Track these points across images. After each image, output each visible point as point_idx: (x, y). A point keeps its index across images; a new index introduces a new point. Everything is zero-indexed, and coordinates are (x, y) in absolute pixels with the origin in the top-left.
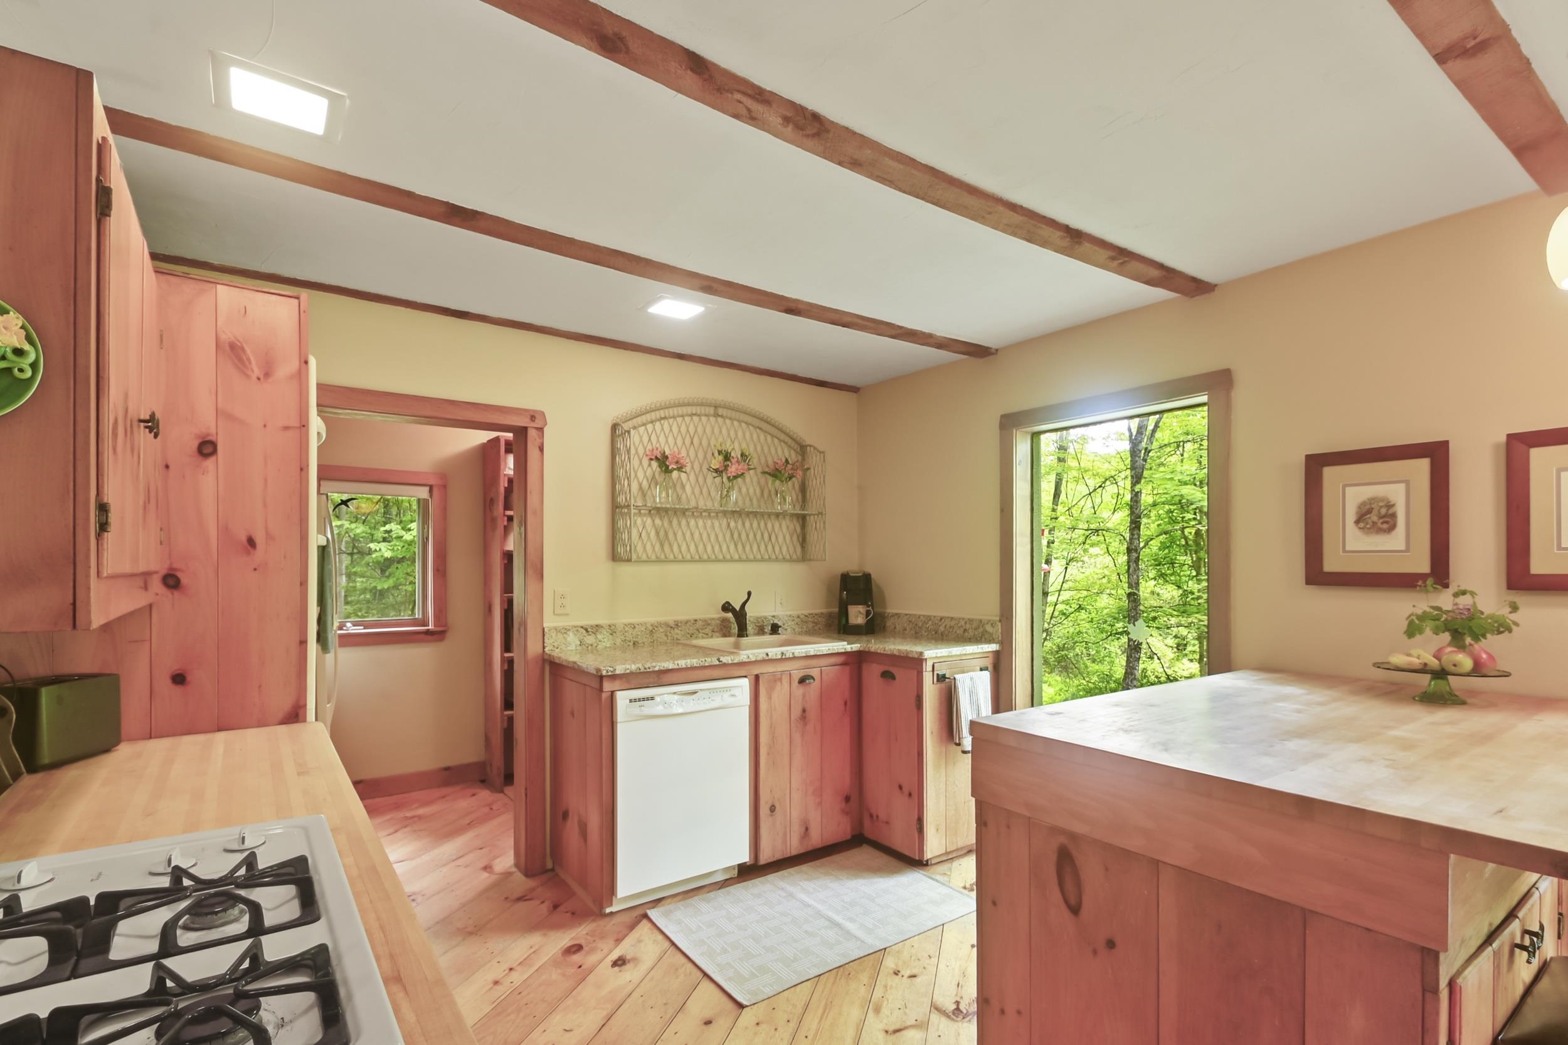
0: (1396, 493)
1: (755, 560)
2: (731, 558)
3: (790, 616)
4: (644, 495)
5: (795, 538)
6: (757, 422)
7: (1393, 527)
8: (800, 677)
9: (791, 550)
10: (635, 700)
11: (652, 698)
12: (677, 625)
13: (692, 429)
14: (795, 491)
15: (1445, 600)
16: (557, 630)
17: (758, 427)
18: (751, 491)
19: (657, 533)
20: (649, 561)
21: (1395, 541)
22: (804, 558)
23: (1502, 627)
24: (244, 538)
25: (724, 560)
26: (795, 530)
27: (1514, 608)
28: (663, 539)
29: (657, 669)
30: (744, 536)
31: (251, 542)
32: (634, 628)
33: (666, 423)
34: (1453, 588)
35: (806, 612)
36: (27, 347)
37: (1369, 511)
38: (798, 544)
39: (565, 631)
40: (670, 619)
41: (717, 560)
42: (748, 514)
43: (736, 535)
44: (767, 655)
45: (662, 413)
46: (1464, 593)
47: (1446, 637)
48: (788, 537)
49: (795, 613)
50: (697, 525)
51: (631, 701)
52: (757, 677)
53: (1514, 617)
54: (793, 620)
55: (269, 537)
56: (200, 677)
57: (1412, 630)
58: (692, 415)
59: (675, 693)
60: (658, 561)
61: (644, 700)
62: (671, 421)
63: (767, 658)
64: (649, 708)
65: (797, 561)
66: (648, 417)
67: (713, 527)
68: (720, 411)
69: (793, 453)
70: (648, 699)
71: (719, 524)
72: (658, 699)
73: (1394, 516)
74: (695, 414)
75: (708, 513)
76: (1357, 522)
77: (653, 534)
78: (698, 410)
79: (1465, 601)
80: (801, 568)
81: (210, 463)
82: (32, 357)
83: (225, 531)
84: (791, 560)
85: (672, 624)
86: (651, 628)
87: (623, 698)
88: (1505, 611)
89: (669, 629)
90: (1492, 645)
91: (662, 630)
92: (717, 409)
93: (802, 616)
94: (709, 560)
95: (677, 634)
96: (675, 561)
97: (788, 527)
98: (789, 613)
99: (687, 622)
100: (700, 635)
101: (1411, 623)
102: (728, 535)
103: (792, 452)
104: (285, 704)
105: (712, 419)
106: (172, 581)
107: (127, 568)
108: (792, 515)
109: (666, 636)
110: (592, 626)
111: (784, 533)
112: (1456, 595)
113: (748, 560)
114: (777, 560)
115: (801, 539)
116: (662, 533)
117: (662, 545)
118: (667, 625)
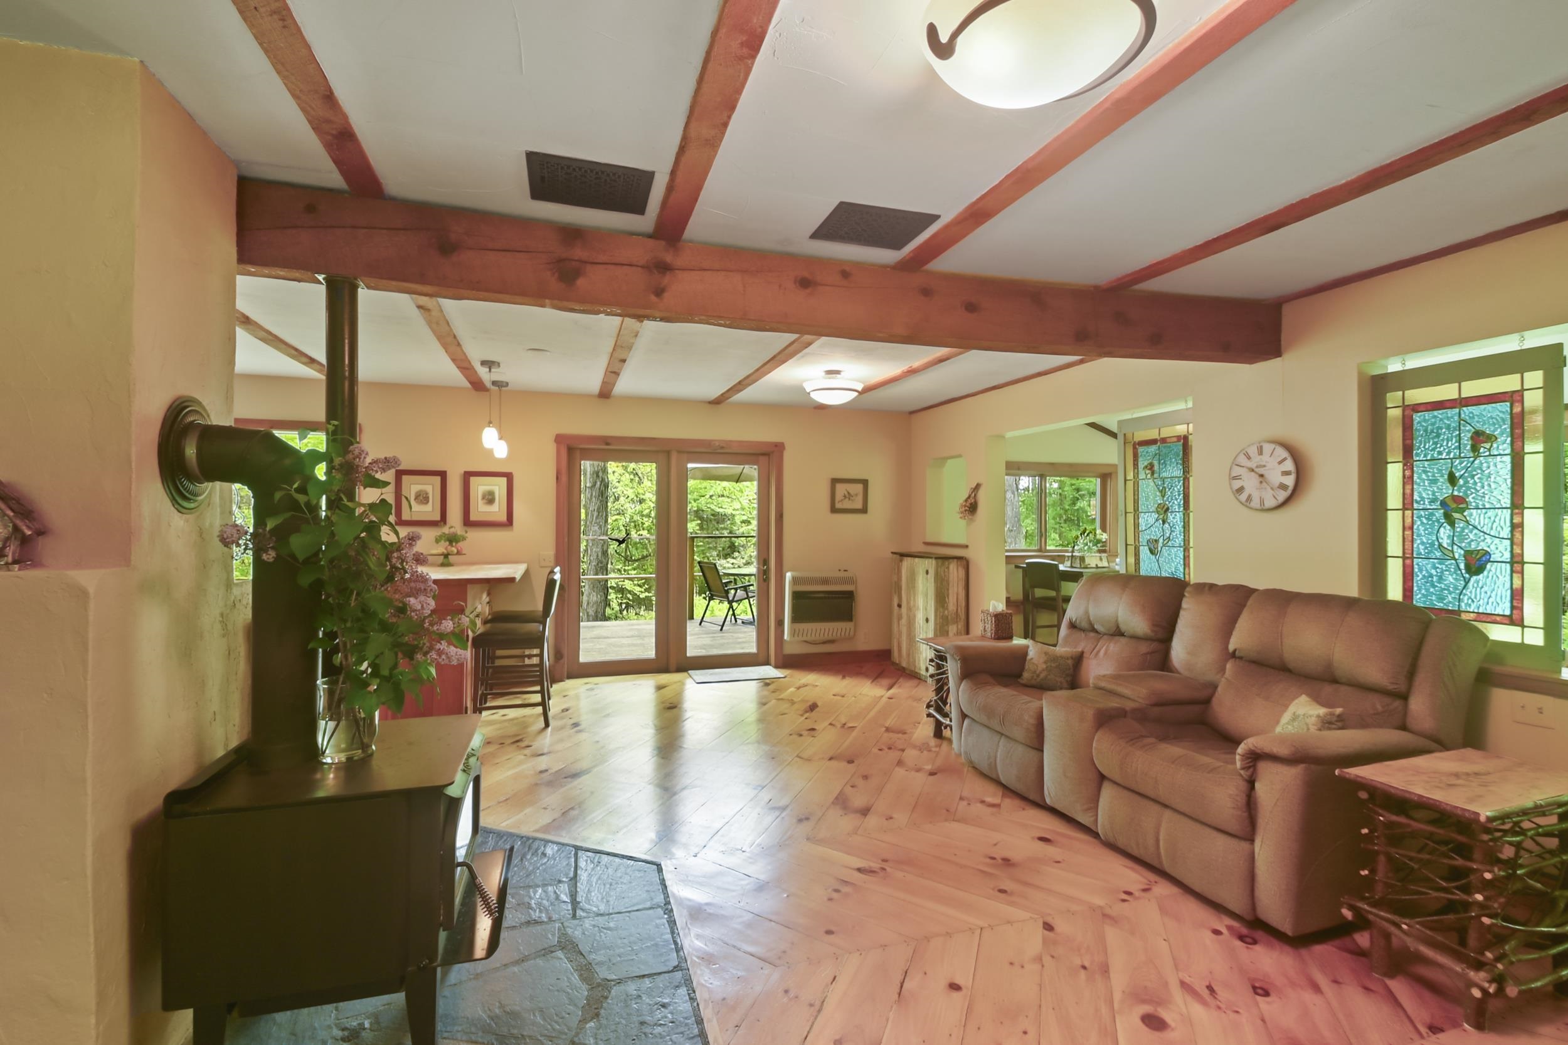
0: (429, 489)
7: (428, 502)
15: (446, 530)
21: (428, 508)
23: (464, 539)
27: (466, 532)
34: (448, 525)
37: (420, 495)
46: (452, 527)
47: (448, 543)
53: (466, 535)
57: (437, 541)
73: (428, 497)
76: (415, 499)
79: (452, 530)
88: (464, 533)
90: (461, 544)
101: (436, 539)
112: (450, 528)
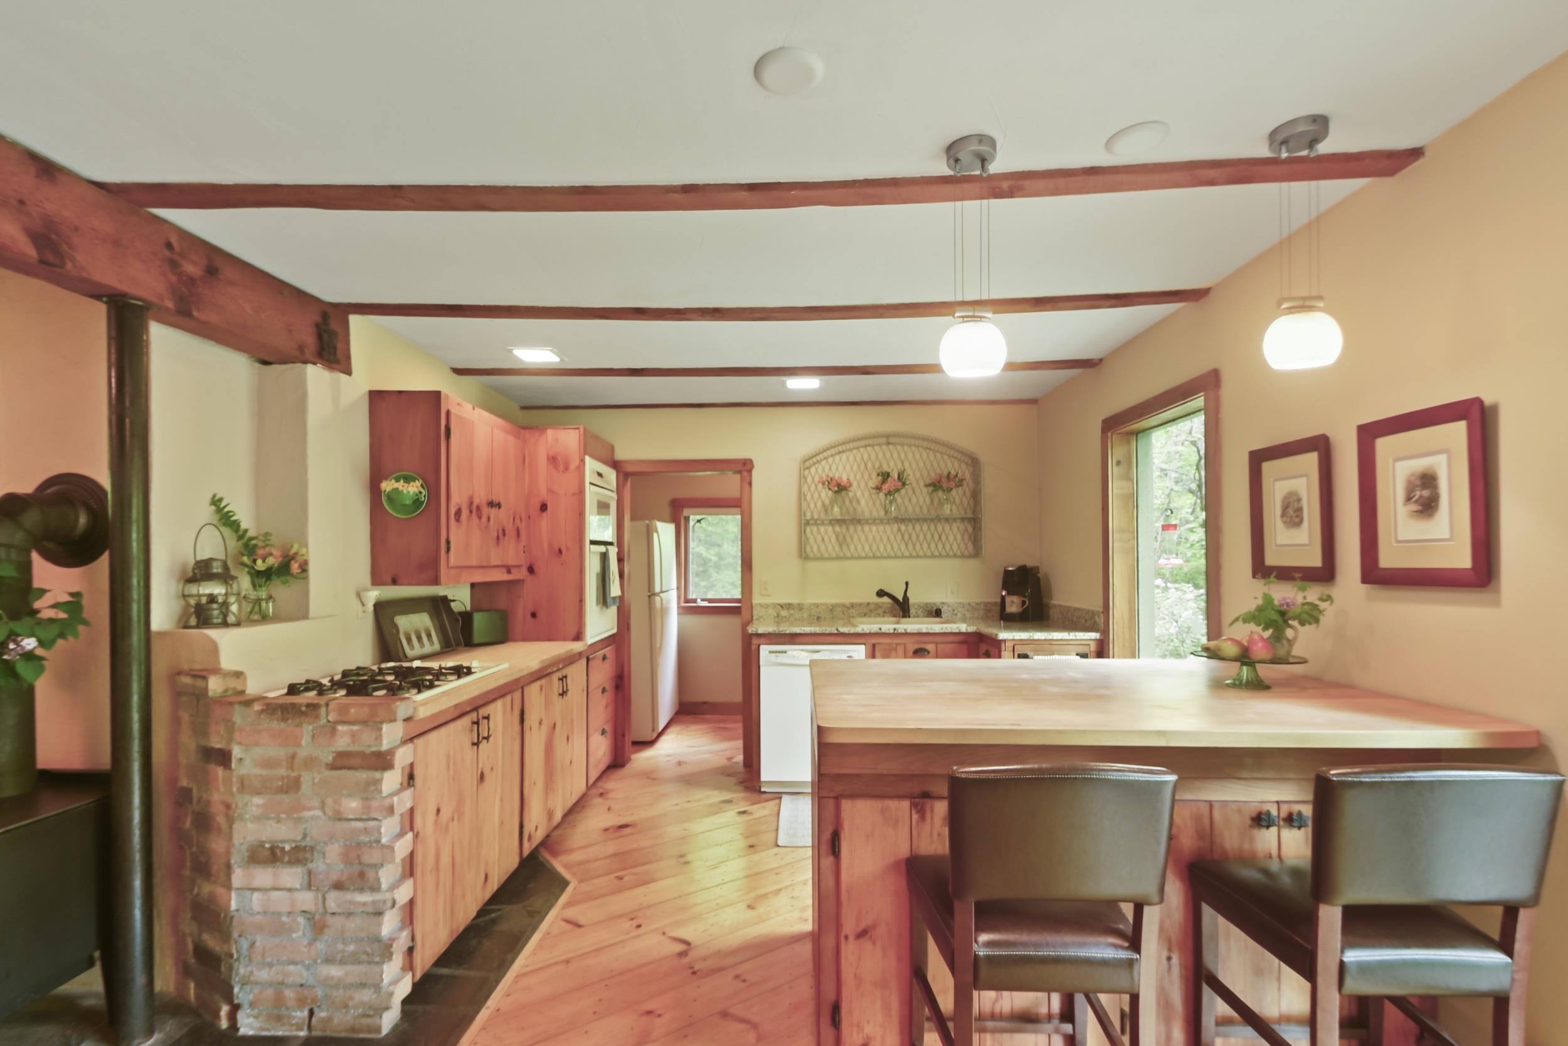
1: (925, 556)
2: (903, 554)
3: (960, 603)
4: (826, 511)
5: (966, 537)
6: (925, 444)
7: (1301, 520)
8: (914, 649)
9: (962, 546)
10: (773, 652)
11: (785, 652)
12: (852, 606)
13: (866, 457)
14: (966, 498)
16: (761, 605)
17: (927, 448)
18: (921, 500)
19: (837, 537)
20: (830, 559)
22: (977, 553)
24: (557, 550)
25: (896, 557)
26: (966, 530)
28: (842, 542)
29: (788, 632)
30: (914, 538)
31: (560, 551)
32: (818, 606)
33: (844, 456)
34: (1337, 581)
35: (978, 601)
36: (422, 490)
38: (970, 542)
39: (767, 606)
40: (847, 601)
41: (889, 557)
42: (918, 520)
43: (906, 537)
44: (880, 629)
45: (840, 448)
48: (959, 537)
49: (965, 601)
50: (872, 531)
51: (770, 652)
52: (874, 646)
54: (963, 607)
55: (567, 548)
56: (541, 615)
58: (866, 446)
59: (802, 650)
60: (838, 558)
61: (779, 652)
62: (848, 453)
63: (880, 632)
64: (782, 658)
65: (970, 557)
66: (829, 453)
67: (885, 531)
68: (892, 440)
69: (964, 466)
70: (782, 652)
71: (891, 530)
72: (789, 653)
74: (869, 445)
75: (874, 521)
77: (833, 539)
78: (871, 442)
80: (973, 563)
81: (544, 514)
82: (424, 493)
83: (550, 545)
84: (963, 556)
85: (848, 605)
86: (831, 608)
87: (765, 650)
89: (846, 609)
91: (840, 609)
92: (888, 439)
93: (973, 604)
94: (882, 557)
95: (852, 613)
96: (852, 558)
97: (958, 529)
98: (959, 601)
99: (861, 605)
100: (873, 615)
102: (899, 537)
103: (963, 464)
104: (573, 631)
105: (884, 447)
106: (531, 570)
107: (499, 563)
108: (963, 519)
109: (843, 613)
110: (786, 604)
111: (955, 535)
113: (918, 557)
114: (947, 556)
115: (972, 539)
116: (841, 537)
117: (841, 546)
118: (844, 605)
